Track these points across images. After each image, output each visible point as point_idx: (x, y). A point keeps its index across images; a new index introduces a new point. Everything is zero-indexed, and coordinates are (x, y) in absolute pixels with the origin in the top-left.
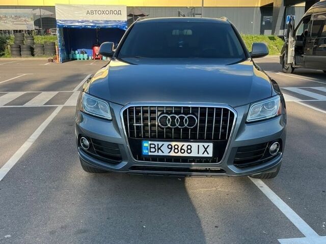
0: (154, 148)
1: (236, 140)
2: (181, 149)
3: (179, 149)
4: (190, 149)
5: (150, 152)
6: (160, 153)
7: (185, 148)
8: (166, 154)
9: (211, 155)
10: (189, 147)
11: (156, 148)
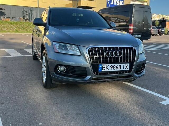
0: (105, 68)
1: (137, 62)
2: (117, 67)
3: (116, 67)
4: (120, 67)
5: (103, 70)
6: (107, 70)
7: (118, 67)
8: (110, 70)
9: (128, 69)
10: (120, 66)
11: (105, 67)
